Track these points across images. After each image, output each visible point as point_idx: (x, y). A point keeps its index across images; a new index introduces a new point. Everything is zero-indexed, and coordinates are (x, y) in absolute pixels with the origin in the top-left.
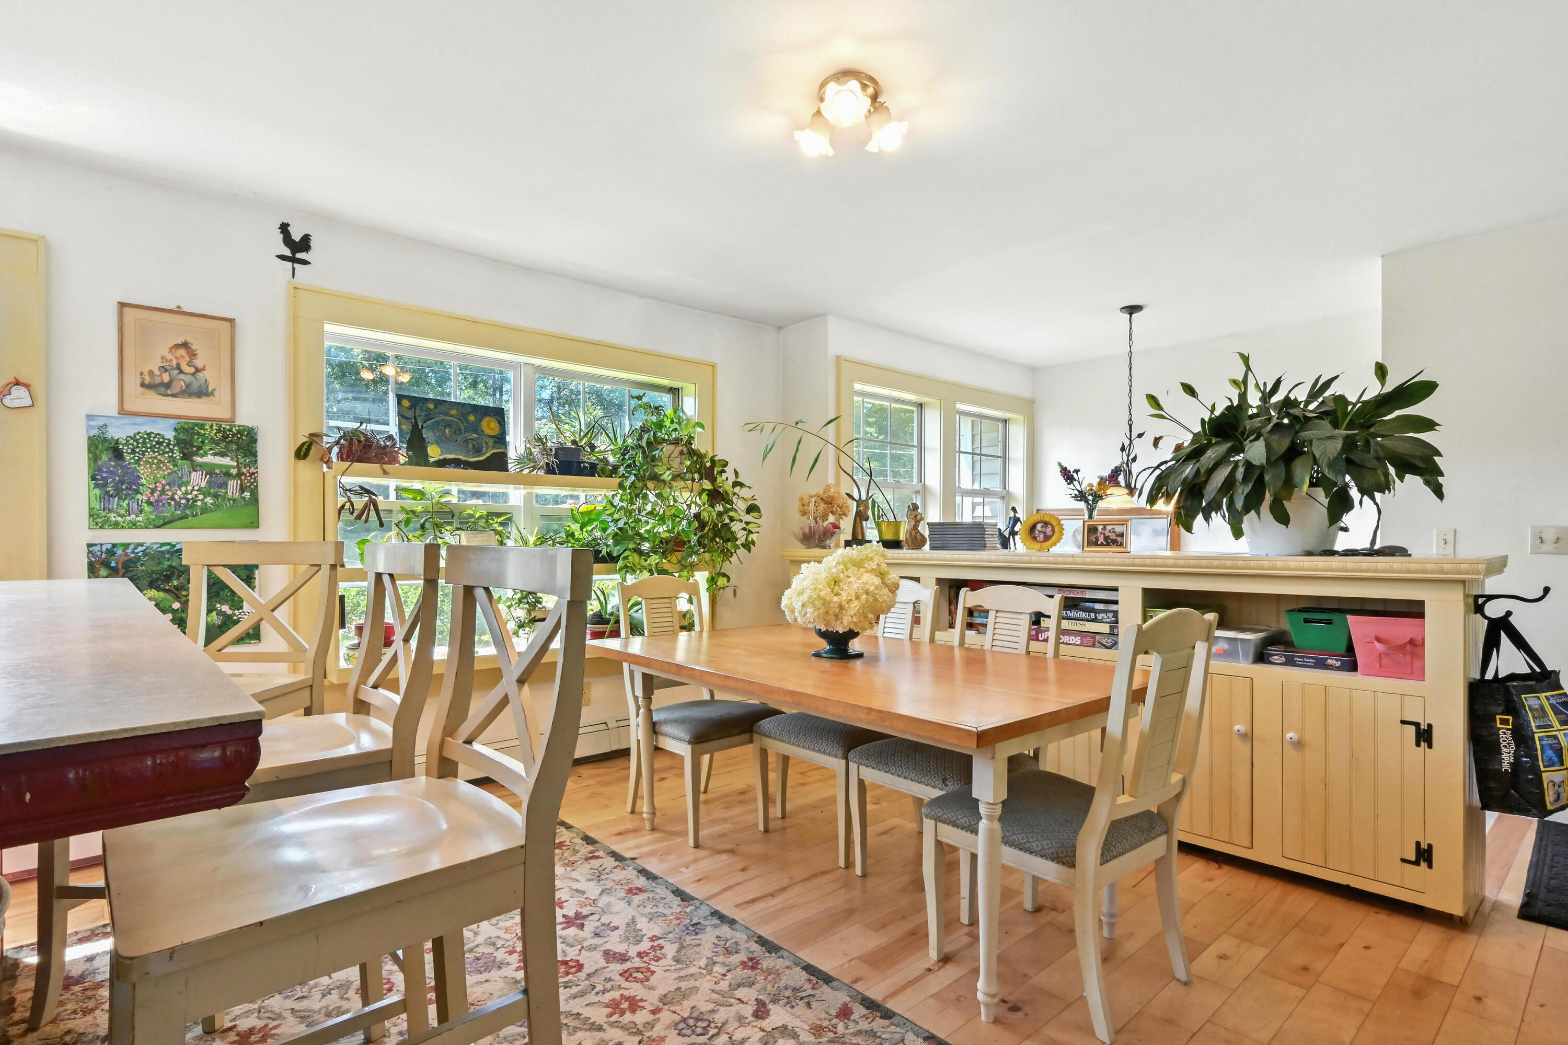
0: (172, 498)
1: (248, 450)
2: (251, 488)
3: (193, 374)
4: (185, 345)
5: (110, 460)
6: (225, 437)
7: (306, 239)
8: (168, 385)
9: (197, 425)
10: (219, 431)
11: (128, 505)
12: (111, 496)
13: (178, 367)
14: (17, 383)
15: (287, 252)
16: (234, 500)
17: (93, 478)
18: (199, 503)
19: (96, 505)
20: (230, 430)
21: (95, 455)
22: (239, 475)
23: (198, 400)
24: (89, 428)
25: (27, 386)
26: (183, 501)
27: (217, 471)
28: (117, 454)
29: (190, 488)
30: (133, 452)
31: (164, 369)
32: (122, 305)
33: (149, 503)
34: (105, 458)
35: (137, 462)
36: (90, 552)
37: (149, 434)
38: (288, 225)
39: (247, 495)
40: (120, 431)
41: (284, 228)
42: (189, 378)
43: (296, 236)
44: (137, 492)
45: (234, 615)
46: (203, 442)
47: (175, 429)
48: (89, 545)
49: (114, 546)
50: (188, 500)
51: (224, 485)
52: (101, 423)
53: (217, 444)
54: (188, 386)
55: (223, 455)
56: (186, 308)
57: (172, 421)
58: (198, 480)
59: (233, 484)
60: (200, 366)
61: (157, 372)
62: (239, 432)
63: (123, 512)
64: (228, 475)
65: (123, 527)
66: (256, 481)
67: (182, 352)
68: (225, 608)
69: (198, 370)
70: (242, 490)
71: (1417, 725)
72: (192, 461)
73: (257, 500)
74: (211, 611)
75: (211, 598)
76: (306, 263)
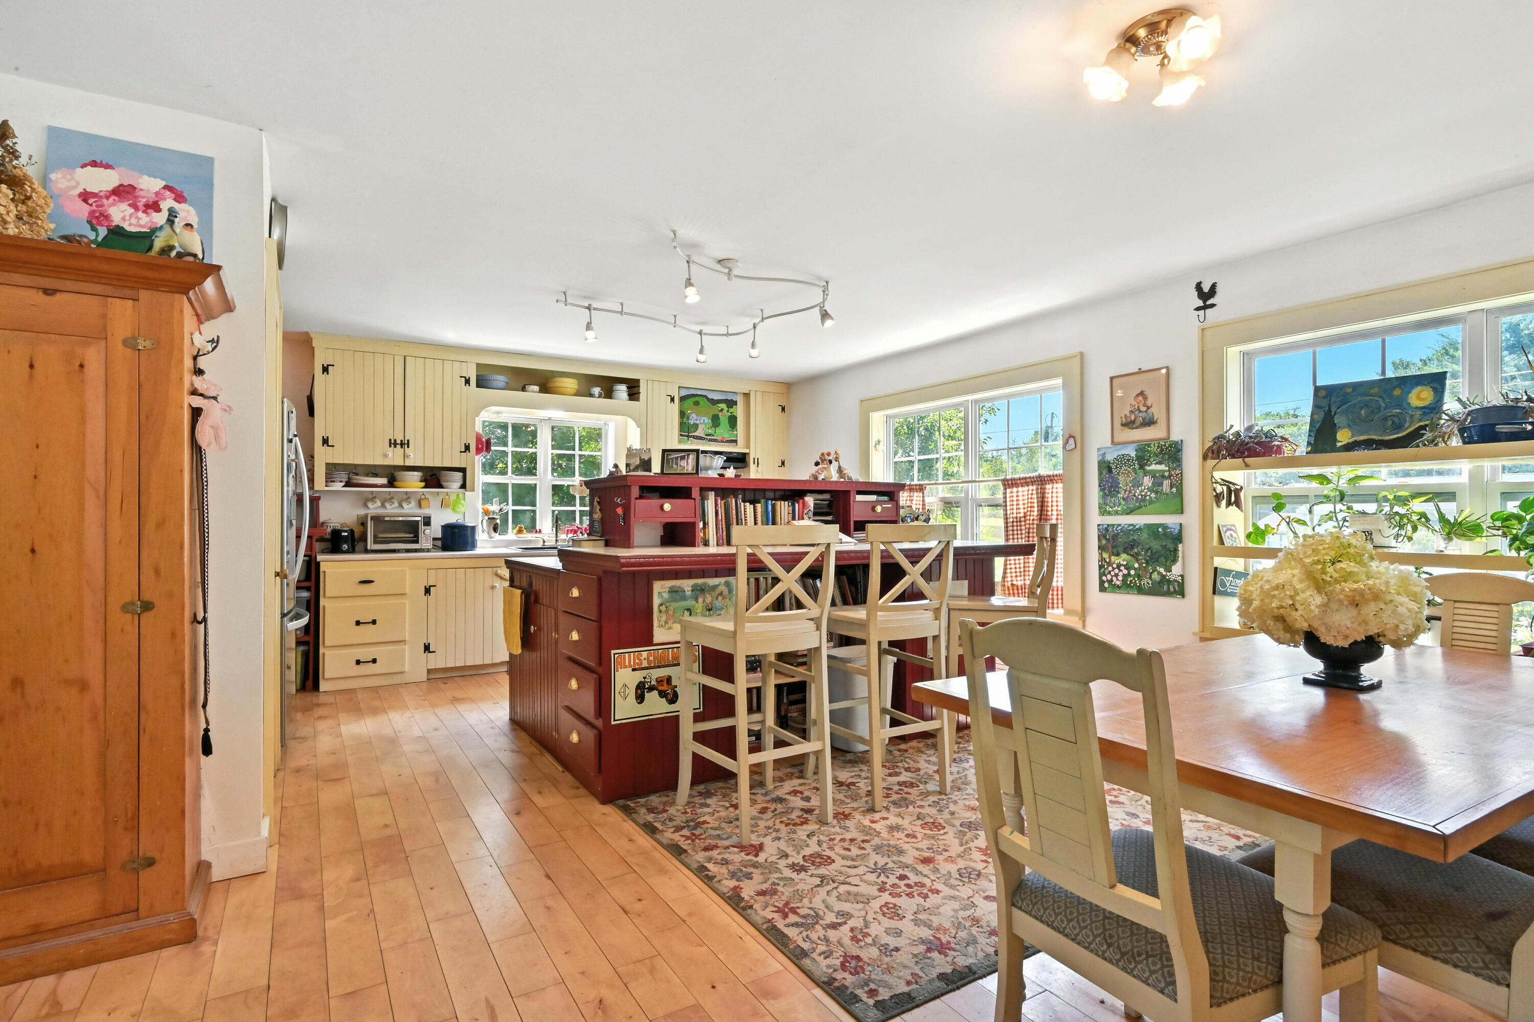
0: (1134, 495)
1: (1175, 458)
2: (1178, 484)
3: (1146, 411)
4: (1142, 393)
5: (1107, 474)
6: (1162, 450)
7: (1213, 287)
8: (1133, 422)
9: (1146, 445)
10: (1158, 447)
11: (1115, 500)
12: (1108, 495)
13: (1139, 409)
14: (1071, 436)
15: (1201, 303)
16: (1167, 494)
17: (1100, 486)
18: (1148, 498)
19: (1102, 501)
20: (1165, 445)
21: (1101, 471)
22: (1170, 476)
23: (1148, 428)
24: (1099, 456)
25: (1074, 437)
26: (1140, 497)
27: (1158, 475)
28: (1110, 470)
29: (1143, 488)
30: (1117, 467)
31: (1132, 412)
32: (1112, 378)
33: (1124, 499)
34: (1104, 473)
35: (1118, 474)
36: (1098, 529)
37: (1123, 455)
38: (1201, 283)
39: (1174, 490)
40: (1110, 457)
42: (1144, 415)
43: (1206, 288)
44: (1118, 492)
45: (1167, 575)
46: (1150, 456)
47: (1136, 450)
48: (1099, 525)
49: (1108, 525)
50: (1142, 496)
51: (1161, 484)
52: (1104, 452)
53: (1157, 456)
54: (1144, 420)
55: (1160, 463)
56: (1144, 369)
57: (1135, 445)
58: (1147, 481)
59: (1166, 483)
60: (1150, 405)
61: (1128, 415)
62: (1170, 446)
63: (1112, 505)
64: (1163, 477)
65: (1112, 515)
66: (1181, 479)
67: (1140, 398)
68: (1162, 570)
70: (1171, 487)
72: (1144, 469)
73: (1182, 493)
74: (1154, 571)
75: (1154, 562)
76: (1213, 306)
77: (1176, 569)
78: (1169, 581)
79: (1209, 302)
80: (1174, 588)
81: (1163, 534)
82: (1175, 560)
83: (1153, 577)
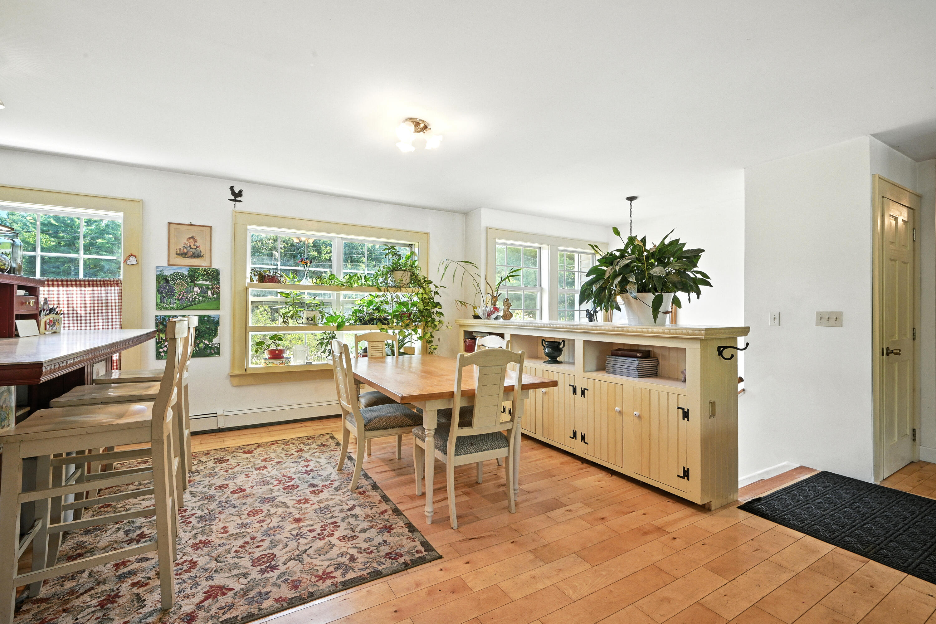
0: (187, 298)
1: (216, 278)
2: (217, 293)
3: (196, 249)
4: (193, 238)
5: (164, 283)
6: (207, 273)
7: (241, 192)
8: (186, 254)
9: (196, 269)
10: (205, 271)
11: (170, 301)
12: (165, 297)
13: (190, 246)
14: (132, 255)
15: (233, 198)
16: (210, 298)
17: (158, 290)
18: (197, 300)
19: (159, 301)
20: (209, 270)
21: (159, 281)
22: (212, 288)
23: (197, 259)
24: (157, 271)
25: (135, 256)
26: (191, 299)
27: (204, 287)
28: (167, 281)
29: (193, 294)
30: (173, 280)
31: (185, 247)
32: (169, 223)
33: (178, 300)
34: (162, 283)
35: (174, 284)
36: (156, 319)
37: (178, 273)
38: (233, 187)
39: (215, 296)
40: (168, 272)
41: (232, 188)
42: (194, 251)
43: (237, 191)
44: (174, 295)
45: (210, 344)
46: (199, 275)
47: (188, 271)
48: (156, 316)
49: (165, 316)
50: (193, 299)
51: (207, 292)
52: (161, 269)
53: (204, 276)
54: (193, 254)
55: (206, 280)
56: (193, 223)
57: (187, 267)
58: (197, 290)
59: (210, 292)
60: (198, 245)
61: (182, 249)
62: (213, 271)
63: (168, 303)
64: (208, 288)
65: (168, 309)
66: (219, 291)
67: (192, 240)
68: (206, 342)
69: (197, 247)
70: (214, 294)
71: (683, 409)
72: (195, 283)
73: (219, 298)
74: (200, 343)
75: (200, 338)
76: (240, 201)
77: (216, 341)
78: (211, 348)
79: (237, 199)
80: (214, 351)
81: (208, 321)
82: (215, 335)
83: (200, 346)
